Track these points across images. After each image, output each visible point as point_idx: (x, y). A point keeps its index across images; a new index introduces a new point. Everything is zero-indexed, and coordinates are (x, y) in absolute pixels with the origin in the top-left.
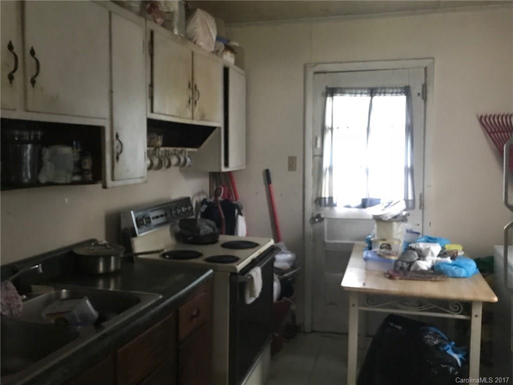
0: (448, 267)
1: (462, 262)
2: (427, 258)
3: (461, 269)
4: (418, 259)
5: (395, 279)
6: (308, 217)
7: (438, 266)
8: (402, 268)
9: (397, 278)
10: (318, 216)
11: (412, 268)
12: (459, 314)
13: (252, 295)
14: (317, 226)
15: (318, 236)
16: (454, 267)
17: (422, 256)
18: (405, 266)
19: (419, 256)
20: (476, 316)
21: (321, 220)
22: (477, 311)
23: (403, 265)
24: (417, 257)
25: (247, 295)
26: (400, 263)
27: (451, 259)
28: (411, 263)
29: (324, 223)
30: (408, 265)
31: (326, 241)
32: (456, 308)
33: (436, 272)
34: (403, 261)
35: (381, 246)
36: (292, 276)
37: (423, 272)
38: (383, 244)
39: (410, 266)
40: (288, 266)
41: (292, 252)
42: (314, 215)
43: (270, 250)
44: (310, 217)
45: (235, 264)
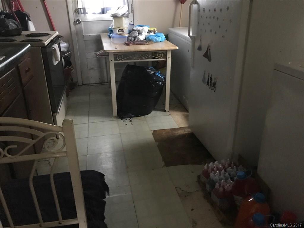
0: (153, 37)
1: (159, 34)
2: (143, 34)
3: (159, 37)
4: (138, 35)
5: (130, 45)
6: (72, 22)
7: (148, 37)
8: (131, 40)
9: (131, 44)
10: (78, 20)
11: (136, 40)
12: (162, 58)
13: (56, 60)
14: (78, 26)
15: (79, 33)
16: (156, 37)
17: (140, 33)
18: (133, 39)
19: (139, 33)
20: (169, 58)
21: (80, 22)
22: (169, 55)
23: (131, 38)
24: (138, 34)
25: (54, 60)
26: (130, 38)
27: (154, 33)
28: (135, 38)
29: (82, 24)
30: (134, 38)
31: (84, 35)
32: (160, 56)
33: (148, 40)
34: (131, 37)
35: (118, 31)
36: (69, 55)
37: (141, 41)
38: (119, 30)
39: (135, 39)
40: (65, 50)
41: (66, 42)
42: (76, 20)
43: (58, 37)
44: (73, 21)
45: (43, 42)
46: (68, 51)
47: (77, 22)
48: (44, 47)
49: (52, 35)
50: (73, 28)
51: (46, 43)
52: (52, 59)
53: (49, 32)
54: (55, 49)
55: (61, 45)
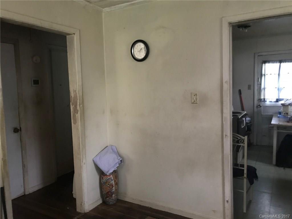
5: (289, 122)
13: (243, 125)
14: (259, 109)
15: (259, 112)
21: (261, 106)
29: (261, 108)
31: (262, 114)
35: (284, 113)
36: (250, 125)
40: (249, 122)
41: (250, 118)
42: (258, 105)
43: (246, 114)
44: (256, 106)
45: (238, 116)
46: (250, 123)
47: (259, 106)
48: (238, 119)
49: (243, 113)
50: (256, 110)
51: (240, 117)
52: (241, 125)
53: (241, 112)
54: (243, 120)
55: (247, 119)
